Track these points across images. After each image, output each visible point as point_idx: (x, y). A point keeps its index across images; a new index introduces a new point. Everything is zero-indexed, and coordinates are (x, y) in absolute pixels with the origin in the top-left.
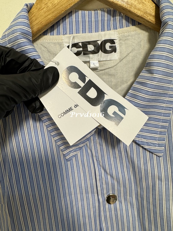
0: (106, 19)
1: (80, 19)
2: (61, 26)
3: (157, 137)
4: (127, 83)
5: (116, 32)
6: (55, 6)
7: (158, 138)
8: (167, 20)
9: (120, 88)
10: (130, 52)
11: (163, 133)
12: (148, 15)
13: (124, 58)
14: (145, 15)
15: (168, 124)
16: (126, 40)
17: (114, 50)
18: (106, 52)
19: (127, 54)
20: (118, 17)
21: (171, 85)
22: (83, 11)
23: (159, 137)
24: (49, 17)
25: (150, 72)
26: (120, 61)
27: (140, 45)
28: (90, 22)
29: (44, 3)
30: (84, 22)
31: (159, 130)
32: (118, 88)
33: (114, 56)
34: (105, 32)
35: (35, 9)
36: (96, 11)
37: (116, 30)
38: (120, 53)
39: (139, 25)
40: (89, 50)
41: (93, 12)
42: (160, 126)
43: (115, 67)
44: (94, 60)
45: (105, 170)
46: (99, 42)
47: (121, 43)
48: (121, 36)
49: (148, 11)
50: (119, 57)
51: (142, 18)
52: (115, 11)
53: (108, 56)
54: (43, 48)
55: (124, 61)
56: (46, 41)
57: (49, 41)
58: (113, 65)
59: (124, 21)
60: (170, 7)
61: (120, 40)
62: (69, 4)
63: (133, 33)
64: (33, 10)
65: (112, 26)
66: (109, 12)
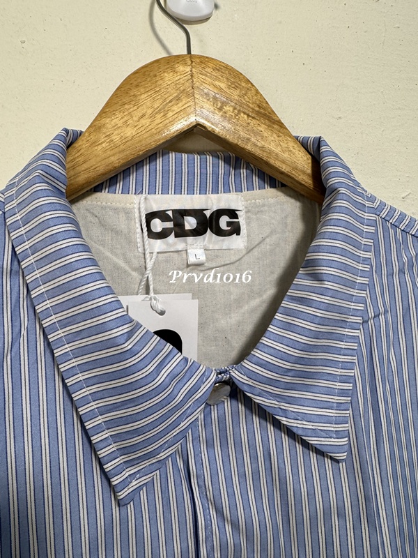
0: (221, 171)
1: (172, 168)
2: (133, 178)
3: (332, 415)
4: (261, 296)
5: (240, 197)
6: (127, 142)
7: (334, 418)
8: (336, 185)
9: (246, 307)
10: (267, 237)
11: (342, 405)
12: (299, 173)
13: (256, 246)
14: (294, 172)
15: (351, 385)
16: (258, 212)
17: (236, 230)
18: (219, 232)
19: (261, 239)
20: (245, 170)
21: (353, 304)
22: (179, 155)
23: (336, 415)
24: (113, 159)
25: (317, 277)
26: (248, 252)
27: (286, 223)
28: (191, 174)
29: (104, 133)
30: (178, 173)
31: (336, 399)
32: (241, 307)
33: (236, 242)
34: (219, 195)
35: (84, 142)
36: (203, 156)
37: (239, 193)
38: (248, 236)
39: (283, 188)
40: (187, 227)
41: (197, 157)
42: (337, 391)
43: (238, 263)
44: (196, 248)
45: (219, 512)
46: (208, 214)
47: (248, 218)
48: (250, 204)
49: (300, 166)
50: (246, 244)
51: (289, 176)
52: (238, 159)
53: (223, 240)
54: (90, 218)
55: (255, 252)
56: (99, 203)
57: (104, 203)
58: (233, 259)
59: (255, 179)
60: (338, 164)
61: (247, 212)
62: (153, 140)
63: (272, 201)
64: (79, 144)
65: (232, 186)
66: (227, 161)
